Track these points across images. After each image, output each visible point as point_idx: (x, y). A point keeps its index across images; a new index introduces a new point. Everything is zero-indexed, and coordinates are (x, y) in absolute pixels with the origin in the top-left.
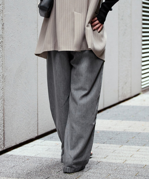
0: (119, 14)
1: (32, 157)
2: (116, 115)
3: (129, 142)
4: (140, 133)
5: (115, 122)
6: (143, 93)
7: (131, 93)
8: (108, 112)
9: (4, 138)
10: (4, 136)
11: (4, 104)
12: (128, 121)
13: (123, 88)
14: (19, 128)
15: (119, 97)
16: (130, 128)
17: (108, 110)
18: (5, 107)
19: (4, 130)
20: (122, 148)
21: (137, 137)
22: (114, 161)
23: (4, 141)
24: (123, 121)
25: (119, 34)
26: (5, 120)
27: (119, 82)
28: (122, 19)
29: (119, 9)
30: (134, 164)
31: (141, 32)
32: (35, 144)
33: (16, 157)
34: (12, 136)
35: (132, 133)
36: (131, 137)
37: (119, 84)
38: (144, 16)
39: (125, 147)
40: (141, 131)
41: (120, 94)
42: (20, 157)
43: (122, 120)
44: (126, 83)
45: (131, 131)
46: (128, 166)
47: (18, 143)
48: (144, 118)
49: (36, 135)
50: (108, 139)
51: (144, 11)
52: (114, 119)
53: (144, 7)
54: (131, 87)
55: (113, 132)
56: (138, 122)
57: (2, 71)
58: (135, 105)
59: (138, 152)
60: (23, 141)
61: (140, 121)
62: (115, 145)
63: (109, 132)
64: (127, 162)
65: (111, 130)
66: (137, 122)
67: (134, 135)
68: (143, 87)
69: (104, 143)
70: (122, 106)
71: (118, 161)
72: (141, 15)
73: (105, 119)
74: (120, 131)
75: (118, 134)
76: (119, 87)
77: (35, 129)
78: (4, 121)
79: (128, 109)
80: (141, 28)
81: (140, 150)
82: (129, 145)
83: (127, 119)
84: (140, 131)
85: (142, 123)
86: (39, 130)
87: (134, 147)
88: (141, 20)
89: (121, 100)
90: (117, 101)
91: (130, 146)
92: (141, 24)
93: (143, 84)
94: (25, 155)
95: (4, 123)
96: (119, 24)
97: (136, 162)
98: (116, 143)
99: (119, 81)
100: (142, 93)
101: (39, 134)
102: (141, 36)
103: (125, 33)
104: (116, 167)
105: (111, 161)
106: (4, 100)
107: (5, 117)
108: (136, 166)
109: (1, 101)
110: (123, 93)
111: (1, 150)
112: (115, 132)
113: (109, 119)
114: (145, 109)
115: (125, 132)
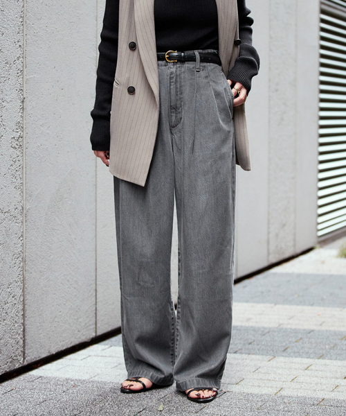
0: (270, 80)
1: (82, 382)
2: (262, 292)
3: (289, 350)
4: (312, 331)
5: (260, 307)
6: (321, 247)
7: (294, 245)
8: (245, 287)
9: (24, 341)
10: (24, 337)
11: (23, 269)
12: (287, 307)
13: (277, 235)
14: (56, 320)
15: (269, 254)
16: (291, 321)
17: (246, 282)
18: (27, 275)
19: (23, 324)
20: (273, 363)
21: (306, 340)
22: (256, 391)
23: (24, 347)
24: (278, 306)
25: (269, 122)
26: (26, 302)
27: (269, 223)
28: (277, 90)
29: (270, 68)
30: (298, 397)
31: (317, 118)
32: (91, 353)
33: (49, 380)
34: (41, 335)
35: (296, 331)
36: (294, 340)
37: (269, 228)
38: (322, 83)
39: (281, 360)
40: (315, 328)
41: (272, 248)
42: (57, 382)
43: (275, 304)
44: (284, 225)
45: (293, 327)
46: (286, 401)
47: (54, 351)
48: (322, 300)
49: (93, 335)
50: (244, 344)
51: (323, 74)
52: (258, 302)
53: (323, 65)
54: (295, 234)
55: (255, 330)
56: (310, 307)
57: (20, 199)
58: (302, 271)
59: (306, 371)
60: (64, 348)
61: (312, 305)
62: (260, 357)
63: (246, 329)
64: (284, 393)
65: (251, 324)
66: (307, 308)
67: (300, 336)
68: (320, 233)
69: (235, 353)
70: (275, 274)
71: (265, 391)
72: (317, 82)
74: (271, 325)
75: (265, 332)
76: (269, 233)
77: (90, 323)
78: (24, 305)
79: (289, 281)
80: (317, 109)
81: (312, 367)
82: (289, 356)
83: (286, 301)
84: (312, 327)
85: (318, 309)
86: (98, 325)
87: (298, 360)
88: (317, 91)
89: (274, 260)
90: (265, 264)
91: (291, 359)
92: (317, 100)
93: (320, 227)
94: (67, 376)
95: (24, 310)
96: (269, 100)
97: (301, 394)
98: (261, 352)
99: (269, 221)
100: (318, 246)
101: (100, 332)
102: (317, 127)
103: (282, 119)
104: (260, 404)
105: (250, 390)
106: (24, 260)
107: (27, 297)
108: (302, 402)
109: (18, 262)
110: (277, 247)
111: (17, 366)
112: (259, 328)
113: (247, 302)
114: (324, 280)
115: (280, 330)
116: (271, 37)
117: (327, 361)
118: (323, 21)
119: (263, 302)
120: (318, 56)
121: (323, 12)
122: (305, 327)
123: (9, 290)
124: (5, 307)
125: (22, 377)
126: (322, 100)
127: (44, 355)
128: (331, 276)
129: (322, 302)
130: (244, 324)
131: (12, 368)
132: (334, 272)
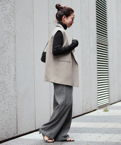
0: (82, 63)
1: (32, 139)
2: (81, 120)
3: (86, 132)
4: (93, 128)
5: (79, 123)
6: (99, 109)
7: (91, 108)
9: (17, 129)
10: (17, 128)
11: (17, 111)
12: (87, 123)
13: (86, 105)
14: (25, 125)
15: (83, 111)
17: (77, 118)
18: (18, 113)
19: (17, 125)
20: (81, 134)
21: (91, 130)
23: (17, 131)
24: (84, 123)
25: (82, 74)
27: (83, 102)
28: (84, 65)
29: (82, 59)
31: (97, 73)
32: (34, 134)
34: (21, 128)
35: (88, 128)
36: (87, 130)
37: (83, 103)
38: (98, 63)
39: (83, 134)
40: (94, 127)
41: (84, 109)
44: (88, 103)
45: (88, 127)
46: (83, 142)
47: (25, 133)
48: (97, 121)
49: (35, 129)
50: (74, 131)
51: (98, 61)
52: (79, 122)
53: (98, 58)
54: (91, 105)
55: (77, 128)
56: (93, 123)
57: (15, 93)
58: (93, 115)
60: (27, 132)
63: (75, 128)
64: (83, 140)
65: (77, 127)
66: (92, 123)
68: (99, 105)
70: (85, 116)
71: (78, 140)
72: (97, 63)
73: (74, 122)
74: (82, 127)
75: (80, 128)
76: (83, 105)
77: (34, 126)
79: (88, 117)
80: (97, 71)
81: (91, 135)
82: (86, 133)
84: (93, 127)
85: (95, 123)
86: (36, 127)
87: (88, 134)
88: (97, 66)
89: (85, 112)
90: (82, 113)
92: (97, 68)
93: (99, 104)
94: (28, 138)
95: (17, 121)
96: (82, 68)
97: (87, 140)
98: (78, 132)
99: (83, 101)
102: (97, 75)
103: (86, 73)
106: (17, 109)
107: (18, 118)
108: (87, 142)
109: (15, 109)
110: (86, 109)
111: (15, 136)
112: (79, 128)
113: (76, 122)
114: (98, 117)
115: (84, 128)
116: (82, 51)
117: (95, 134)
118: (98, 46)
119: (81, 122)
120: (97, 56)
121: (98, 43)
122: (91, 127)
123: (13, 116)
124: (12, 120)
125: (17, 139)
127: (22, 133)
129: (97, 122)
130: (75, 127)
131: (14, 136)
132: (101, 115)
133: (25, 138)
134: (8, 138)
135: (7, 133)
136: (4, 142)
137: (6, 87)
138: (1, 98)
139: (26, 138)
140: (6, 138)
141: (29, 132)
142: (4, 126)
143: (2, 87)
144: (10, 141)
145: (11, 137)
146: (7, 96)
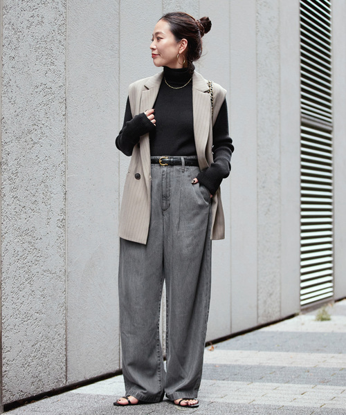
0: (258, 179)
1: (109, 397)
2: (250, 344)
3: (263, 379)
4: (284, 367)
5: (246, 353)
6: (303, 314)
7: (280, 311)
8: (238, 340)
9: (66, 367)
10: (66, 364)
11: (66, 315)
12: (268, 353)
13: (265, 302)
14: (90, 354)
15: (258, 317)
16: (269, 362)
17: (239, 337)
18: (69, 320)
19: (66, 355)
20: (251, 386)
21: (278, 372)
22: (235, 401)
23: (66, 372)
24: (261, 352)
25: (258, 212)
26: (68, 339)
27: (258, 293)
28: (264, 187)
29: (258, 170)
30: (265, 405)
31: (299, 210)
32: (116, 381)
33: (84, 396)
34: (79, 365)
35: (271, 367)
36: (269, 372)
37: (258, 296)
38: (303, 181)
39: (257, 384)
40: (287, 365)
41: (261, 312)
42: (90, 397)
43: (259, 351)
44: (271, 294)
45: (270, 365)
46: (256, 407)
47: (88, 377)
49: (117, 368)
50: (231, 375)
51: (303, 174)
52: (246, 350)
53: (303, 167)
54: (280, 302)
55: (240, 367)
56: (285, 353)
57: (63, 264)
58: (285, 330)
59: (275, 391)
60: (96, 376)
61: (288, 351)
62: (241, 382)
63: (234, 367)
64: (254, 403)
65: (238, 363)
66: (283, 354)
67: (274, 370)
68: (303, 303)
69: (224, 380)
70: (263, 332)
71: (241, 402)
72: (299, 181)
73: (231, 349)
74: (253, 364)
75: (247, 368)
76: (258, 300)
77: (115, 359)
78: (66, 341)
79: (273, 337)
81: (280, 388)
82: (264, 382)
83: (268, 349)
84: (284, 365)
85: (291, 354)
87: (270, 384)
88: (299, 188)
89: (263, 322)
90: (255, 324)
91: (264, 384)
92: (299, 195)
93: (302, 297)
94: (98, 393)
95: (66, 345)
96: (258, 195)
97: (268, 403)
98: (243, 379)
99: (258, 290)
100: (301, 313)
102: (299, 217)
103: (269, 210)
104: (237, 409)
105: (231, 401)
106: (66, 309)
107: (69, 336)
108: (267, 408)
109: (62, 310)
110: (265, 311)
111: (61, 385)
112: (243, 366)
113: (237, 349)
114: (300, 336)
115: (260, 367)
116: (258, 145)
117: (291, 385)
118: (303, 131)
119: (250, 350)
120: (299, 160)
121: (303, 124)
122: (279, 365)
123: (55, 330)
124: (53, 342)
125: (65, 394)
126: (303, 196)
127: (81, 380)
128: (308, 333)
129: (296, 349)
130: (232, 363)
131: (58, 387)
132: (310, 330)
133: (88, 393)
134: (39, 391)
135: (37, 377)
136: (27, 404)
137: (36, 246)
138: (22, 276)
139: (91, 392)
140: (33, 391)
141: (100, 374)
142: (29, 356)
143: (25, 245)
144: (45, 400)
145: (48, 389)
146: (38, 270)
